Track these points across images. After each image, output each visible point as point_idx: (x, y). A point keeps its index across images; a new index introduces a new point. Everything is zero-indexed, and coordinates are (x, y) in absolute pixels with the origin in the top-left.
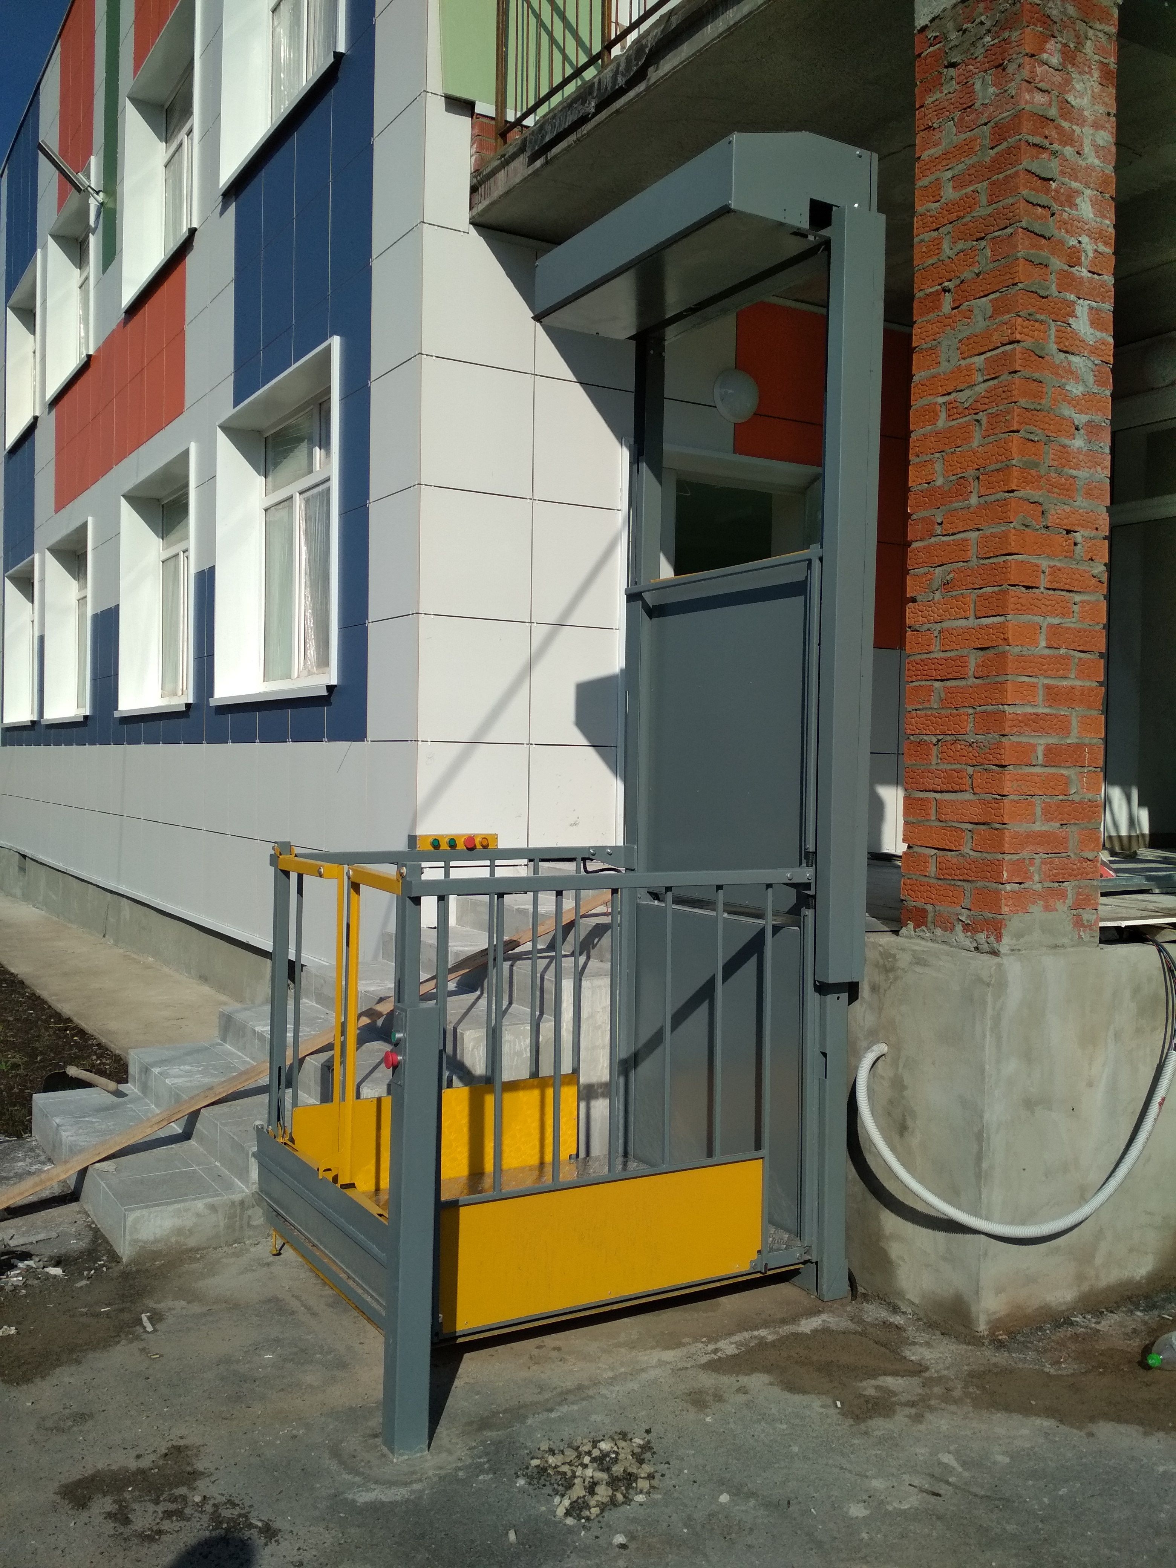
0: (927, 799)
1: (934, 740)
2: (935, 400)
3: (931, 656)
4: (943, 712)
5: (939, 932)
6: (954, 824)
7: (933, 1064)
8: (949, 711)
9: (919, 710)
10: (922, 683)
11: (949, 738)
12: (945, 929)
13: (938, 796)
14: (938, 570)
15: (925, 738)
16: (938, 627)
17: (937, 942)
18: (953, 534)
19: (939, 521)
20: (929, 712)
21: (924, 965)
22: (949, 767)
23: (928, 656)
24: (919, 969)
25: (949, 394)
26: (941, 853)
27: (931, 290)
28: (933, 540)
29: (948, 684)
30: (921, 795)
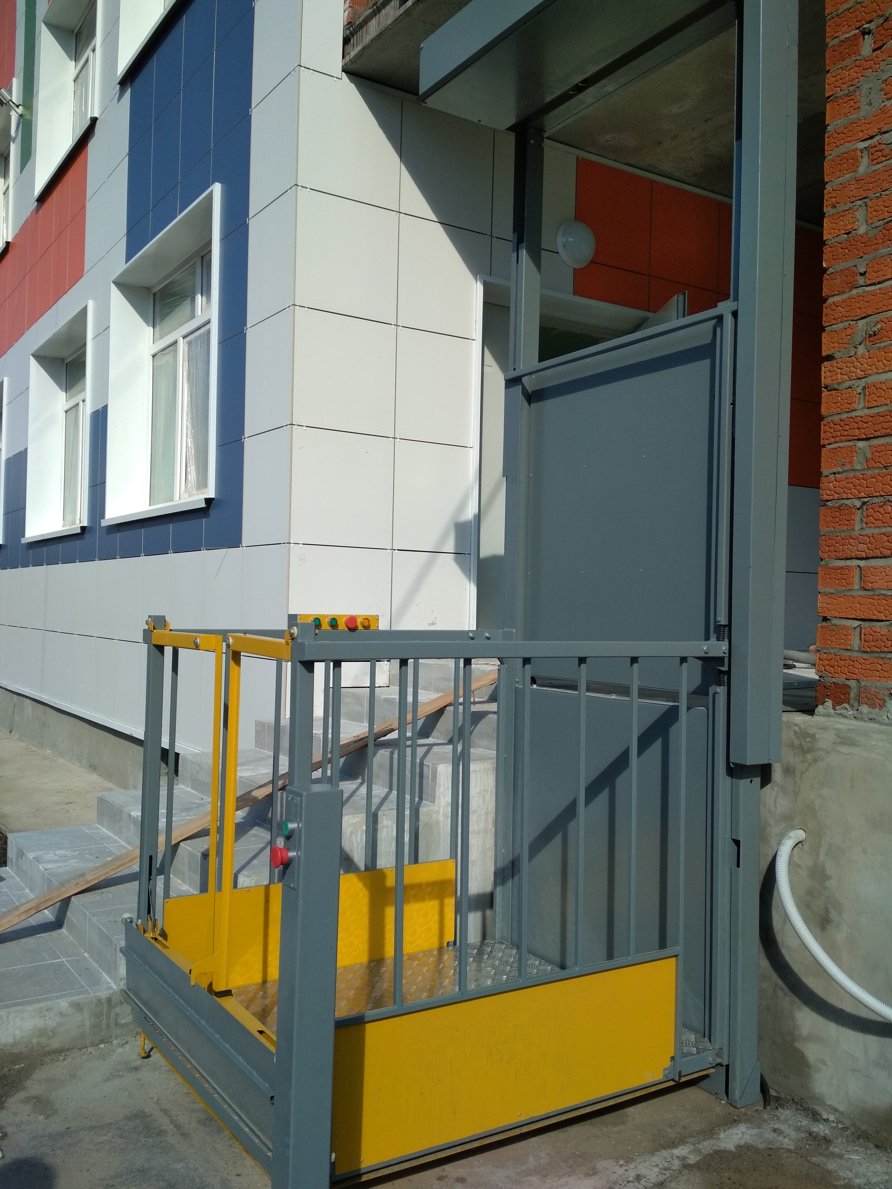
0: (848, 568)
1: (858, 504)
2: (855, 147)
3: (853, 414)
4: (870, 472)
5: (865, 709)
6: (883, 592)
7: (864, 852)
8: (877, 471)
9: (839, 473)
10: (841, 445)
11: (876, 500)
12: (873, 706)
13: (862, 563)
14: (860, 323)
15: (847, 502)
16: (862, 383)
17: (862, 719)
18: (879, 283)
19: (862, 270)
20: (851, 474)
21: (851, 745)
22: (877, 531)
23: (850, 415)
24: (845, 749)
25: (872, 137)
26: (867, 624)
27: (847, 36)
28: (854, 292)
29: (875, 442)
30: (841, 563)
